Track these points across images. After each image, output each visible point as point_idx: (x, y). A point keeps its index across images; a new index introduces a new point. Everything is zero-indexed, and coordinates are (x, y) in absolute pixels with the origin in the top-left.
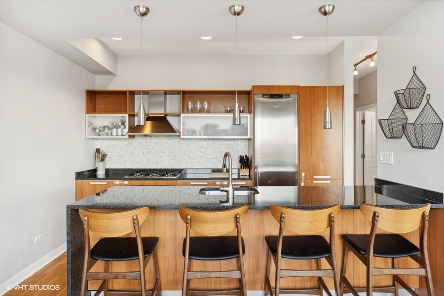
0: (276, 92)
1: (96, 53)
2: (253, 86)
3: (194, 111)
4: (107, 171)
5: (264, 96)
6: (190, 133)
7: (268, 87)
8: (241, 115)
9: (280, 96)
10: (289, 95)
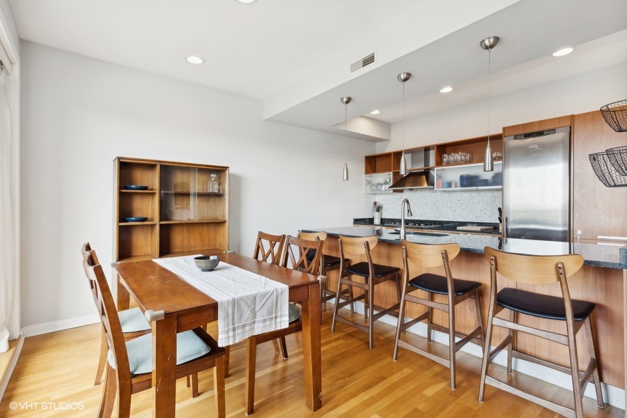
0: (537, 129)
1: (363, 127)
2: (504, 129)
3: (448, 164)
4: (382, 220)
5: (516, 137)
6: (446, 185)
7: (523, 125)
8: (494, 163)
9: (541, 133)
10: (555, 130)
